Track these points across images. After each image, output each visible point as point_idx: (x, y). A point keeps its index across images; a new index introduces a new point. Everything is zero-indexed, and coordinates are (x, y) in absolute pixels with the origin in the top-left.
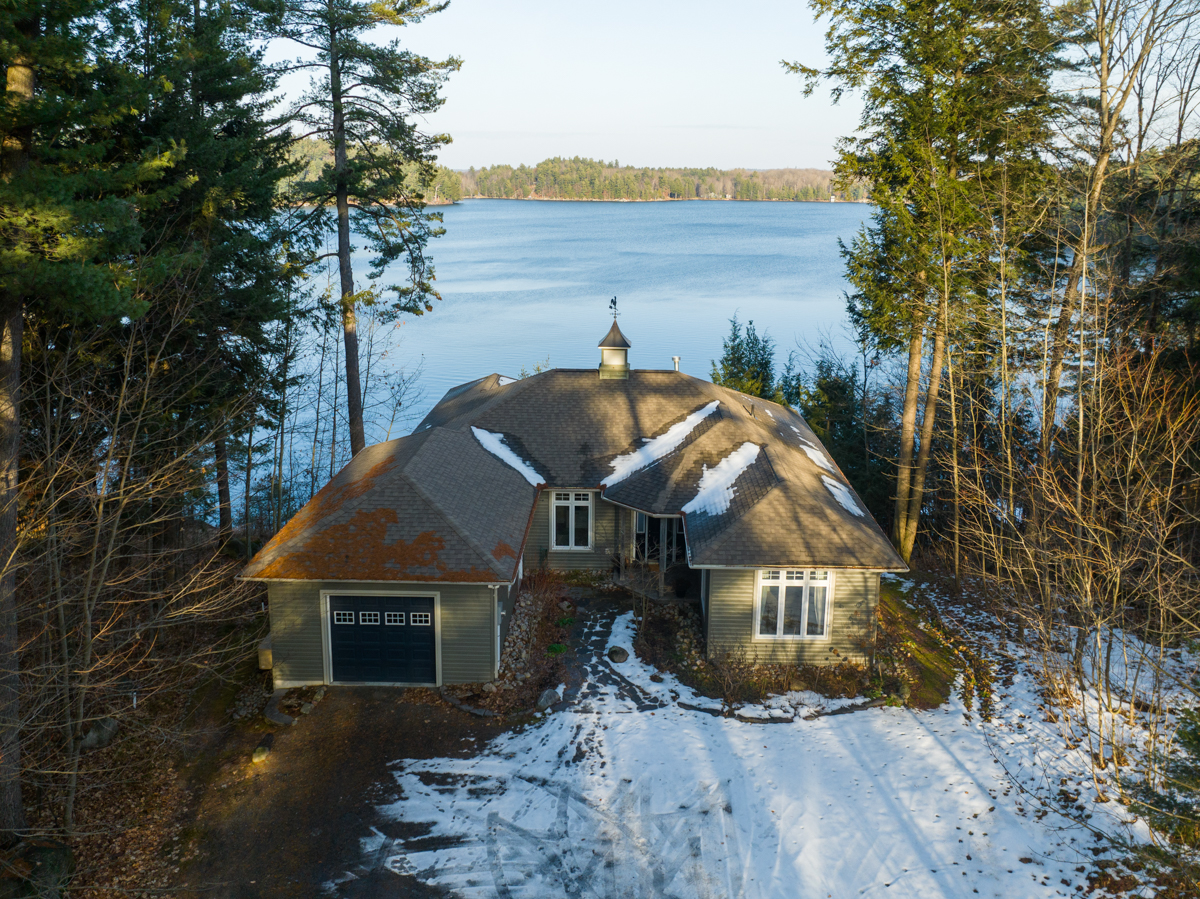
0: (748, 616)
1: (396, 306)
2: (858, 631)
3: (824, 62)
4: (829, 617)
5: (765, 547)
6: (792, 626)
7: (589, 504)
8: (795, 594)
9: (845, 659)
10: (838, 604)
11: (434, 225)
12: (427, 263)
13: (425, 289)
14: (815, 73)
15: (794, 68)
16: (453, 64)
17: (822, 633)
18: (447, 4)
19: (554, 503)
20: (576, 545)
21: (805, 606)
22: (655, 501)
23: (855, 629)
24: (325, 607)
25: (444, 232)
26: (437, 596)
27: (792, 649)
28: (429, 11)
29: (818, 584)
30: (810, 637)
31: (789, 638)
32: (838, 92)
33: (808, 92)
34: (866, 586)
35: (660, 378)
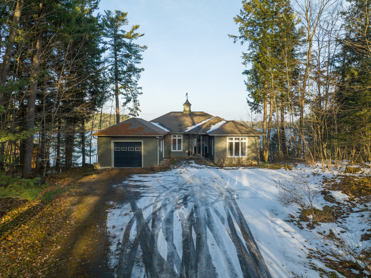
0: (225, 150)
1: (129, 114)
2: (254, 155)
3: (239, 34)
4: (247, 151)
5: (229, 131)
6: (237, 153)
7: (182, 138)
8: (237, 144)
9: (252, 163)
10: (249, 147)
11: (140, 91)
12: (138, 102)
13: (137, 109)
14: (236, 37)
15: (231, 36)
16: (145, 47)
17: (245, 155)
18: (144, 34)
19: (172, 138)
20: (178, 149)
21: (240, 148)
22: (199, 131)
23: (253, 154)
24: (112, 146)
25: (142, 93)
26: (142, 141)
27: (237, 160)
28: (139, 36)
29: (243, 141)
30: (242, 156)
31: (236, 157)
32: (242, 42)
33: (235, 42)
34: (256, 142)
35: (199, 113)
